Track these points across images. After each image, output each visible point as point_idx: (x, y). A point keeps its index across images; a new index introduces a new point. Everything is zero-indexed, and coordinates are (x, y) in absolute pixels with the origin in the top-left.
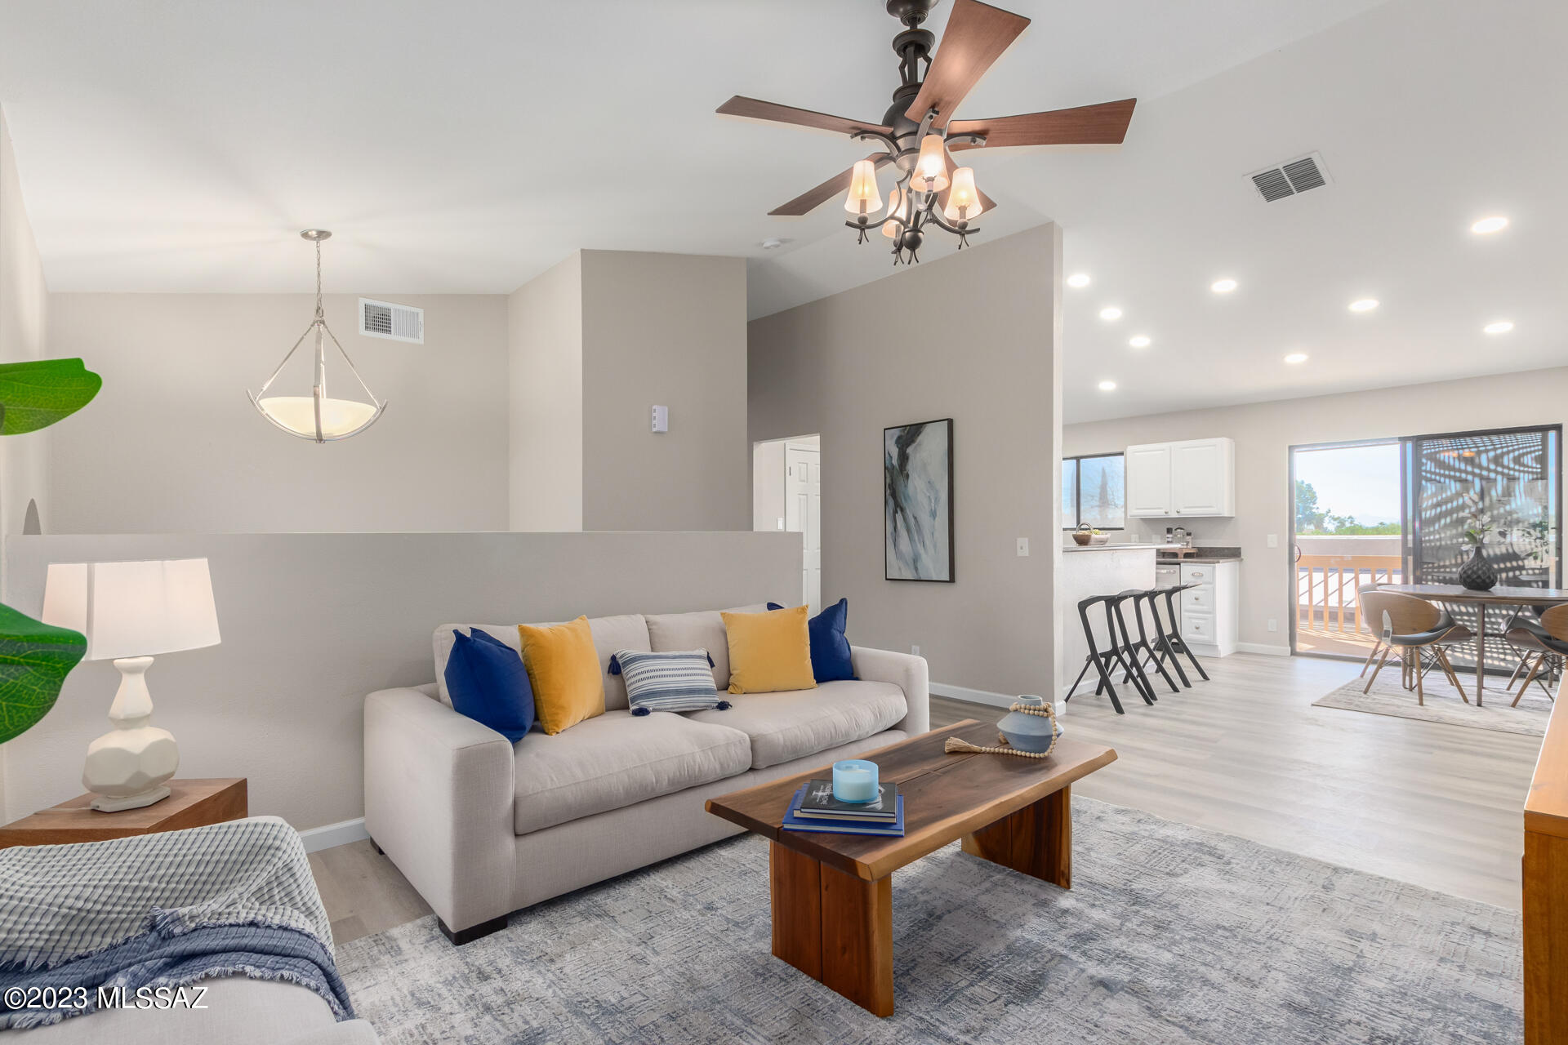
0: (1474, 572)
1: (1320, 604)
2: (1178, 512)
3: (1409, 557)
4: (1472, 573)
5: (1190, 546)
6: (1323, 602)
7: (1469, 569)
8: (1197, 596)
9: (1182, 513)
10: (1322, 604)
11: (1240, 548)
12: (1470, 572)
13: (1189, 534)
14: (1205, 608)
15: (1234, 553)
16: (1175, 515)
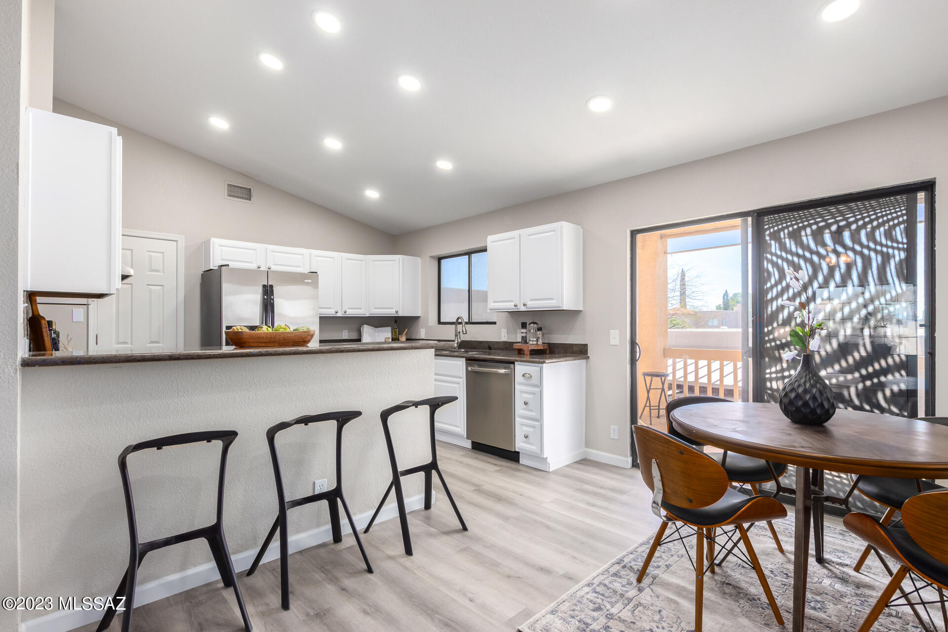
0: (798, 396)
1: (717, 383)
2: (524, 305)
3: (749, 359)
4: (796, 397)
5: (540, 342)
6: (719, 381)
7: (792, 390)
8: (527, 401)
9: (528, 306)
10: (718, 383)
11: (586, 345)
12: (793, 395)
13: (540, 329)
14: (533, 414)
15: (579, 351)
16: (523, 309)
